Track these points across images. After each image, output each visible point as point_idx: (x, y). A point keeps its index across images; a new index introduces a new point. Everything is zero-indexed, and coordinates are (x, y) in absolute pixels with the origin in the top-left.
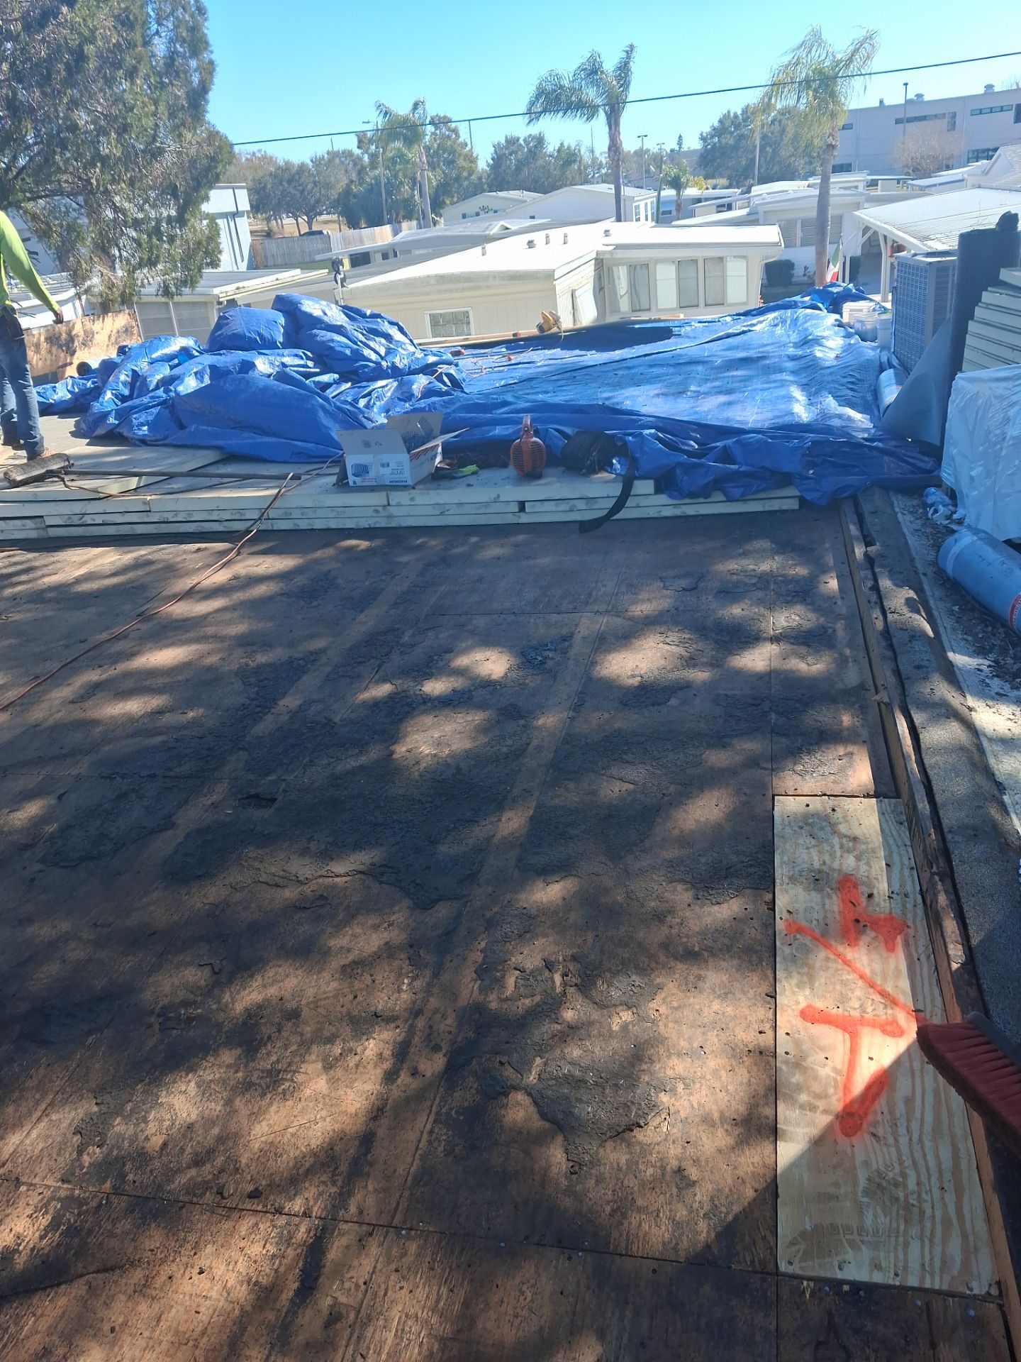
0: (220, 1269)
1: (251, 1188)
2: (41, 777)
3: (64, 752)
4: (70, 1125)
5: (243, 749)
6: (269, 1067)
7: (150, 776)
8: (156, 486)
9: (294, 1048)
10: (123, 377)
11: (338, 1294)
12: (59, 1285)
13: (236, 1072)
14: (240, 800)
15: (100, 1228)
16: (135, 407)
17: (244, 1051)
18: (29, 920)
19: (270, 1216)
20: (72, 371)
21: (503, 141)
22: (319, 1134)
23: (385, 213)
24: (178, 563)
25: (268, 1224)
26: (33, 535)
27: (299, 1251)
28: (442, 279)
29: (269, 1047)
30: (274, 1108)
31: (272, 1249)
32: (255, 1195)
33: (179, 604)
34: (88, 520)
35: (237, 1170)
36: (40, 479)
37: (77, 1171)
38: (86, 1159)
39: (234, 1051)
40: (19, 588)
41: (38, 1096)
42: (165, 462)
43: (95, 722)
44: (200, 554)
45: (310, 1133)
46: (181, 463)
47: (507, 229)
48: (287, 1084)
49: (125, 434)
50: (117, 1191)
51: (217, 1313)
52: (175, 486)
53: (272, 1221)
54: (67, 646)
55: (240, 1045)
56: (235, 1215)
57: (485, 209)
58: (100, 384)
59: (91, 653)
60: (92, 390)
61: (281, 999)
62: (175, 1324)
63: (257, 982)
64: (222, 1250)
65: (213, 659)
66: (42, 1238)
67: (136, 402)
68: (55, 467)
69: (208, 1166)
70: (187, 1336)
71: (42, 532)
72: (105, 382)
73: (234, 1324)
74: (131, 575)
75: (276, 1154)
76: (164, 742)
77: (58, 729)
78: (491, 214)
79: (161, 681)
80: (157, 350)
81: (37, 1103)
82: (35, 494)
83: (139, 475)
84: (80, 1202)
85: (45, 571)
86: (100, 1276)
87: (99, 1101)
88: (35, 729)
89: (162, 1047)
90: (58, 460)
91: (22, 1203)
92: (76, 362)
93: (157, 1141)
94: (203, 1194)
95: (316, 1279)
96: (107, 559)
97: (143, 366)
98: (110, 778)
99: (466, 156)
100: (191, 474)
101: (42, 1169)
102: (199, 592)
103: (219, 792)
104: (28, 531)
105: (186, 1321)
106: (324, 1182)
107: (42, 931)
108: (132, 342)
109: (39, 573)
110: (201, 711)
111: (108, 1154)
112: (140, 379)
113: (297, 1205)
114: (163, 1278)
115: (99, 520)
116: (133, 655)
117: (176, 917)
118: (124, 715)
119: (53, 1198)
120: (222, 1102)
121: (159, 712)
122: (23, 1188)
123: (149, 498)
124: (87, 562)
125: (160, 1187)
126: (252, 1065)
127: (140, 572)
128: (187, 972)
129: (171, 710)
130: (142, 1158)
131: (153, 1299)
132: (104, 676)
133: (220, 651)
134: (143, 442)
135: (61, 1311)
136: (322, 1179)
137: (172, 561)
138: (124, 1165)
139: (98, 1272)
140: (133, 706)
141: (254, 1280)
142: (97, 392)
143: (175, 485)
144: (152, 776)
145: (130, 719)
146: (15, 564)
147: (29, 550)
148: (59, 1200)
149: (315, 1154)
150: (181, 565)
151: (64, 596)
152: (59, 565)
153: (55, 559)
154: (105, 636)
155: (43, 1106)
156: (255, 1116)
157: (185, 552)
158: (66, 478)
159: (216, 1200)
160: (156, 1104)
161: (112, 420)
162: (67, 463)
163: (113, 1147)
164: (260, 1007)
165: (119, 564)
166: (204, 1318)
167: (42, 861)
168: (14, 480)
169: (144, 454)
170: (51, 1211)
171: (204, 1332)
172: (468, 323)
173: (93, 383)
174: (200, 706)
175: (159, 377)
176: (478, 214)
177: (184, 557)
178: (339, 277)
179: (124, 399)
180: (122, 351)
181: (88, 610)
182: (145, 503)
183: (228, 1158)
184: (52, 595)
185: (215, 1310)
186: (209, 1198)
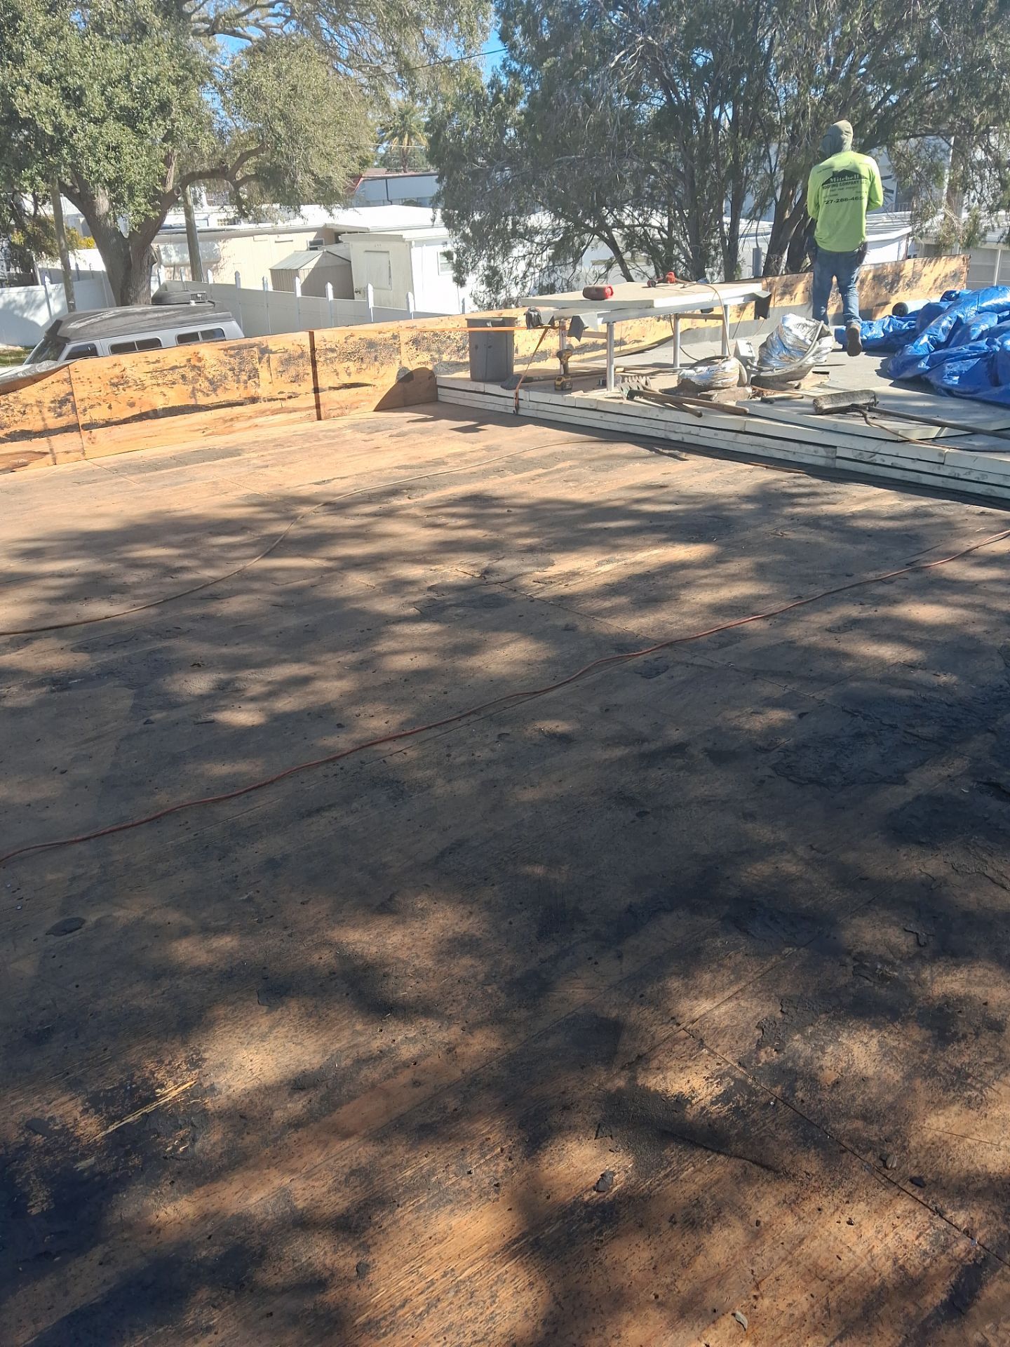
0: (869, 1232)
1: (915, 1173)
2: (787, 691)
3: (813, 674)
4: (755, 1018)
5: (992, 732)
6: (958, 1065)
7: (891, 726)
8: (956, 440)
9: (990, 1060)
10: (945, 323)
11: (990, 1337)
12: (719, 1153)
13: (923, 1052)
14: (979, 783)
15: (764, 1125)
16: (951, 356)
17: (934, 1036)
18: (749, 816)
19: (930, 1213)
20: (888, 310)
22: (1000, 1162)
24: (959, 522)
25: (926, 1219)
26: (821, 462)
27: (954, 1264)
29: (963, 1045)
30: (955, 1108)
31: (926, 1246)
32: (917, 1182)
33: (951, 563)
34: (878, 459)
35: (905, 1148)
36: (843, 411)
37: (754, 1062)
38: (763, 1056)
39: (923, 1030)
40: (798, 510)
41: (732, 977)
42: (971, 417)
43: (847, 656)
44: (983, 518)
45: (990, 1155)
46: (990, 421)
48: (975, 1093)
49: (932, 381)
50: (785, 1100)
51: (857, 1270)
52: (976, 444)
53: (931, 1218)
54: (833, 576)
55: (929, 1027)
56: (895, 1191)
58: (918, 327)
59: (856, 589)
60: (906, 332)
61: (986, 1004)
62: (815, 1255)
63: (962, 974)
64: (875, 1216)
65: (979, 629)
66: (712, 1103)
67: (954, 350)
68: (861, 402)
69: (876, 1127)
70: (824, 1273)
71: (830, 462)
72: (924, 326)
73: (872, 1292)
74: (907, 523)
75: (948, 1156)
76: (911, 697)
77: (810, 652)
79: (920, 636)
80: (991, 298)
81: (731, 983)
82: (836, 424)
83: (942, 425)
84: (752, 1092)
85: (825, 499)
86: (756, 1168)
87: (784, 1010)
88: (790, 645)
89: (851, 990)
90: (865, 395)
91: (702, 1063)
92: (894, 301)
93: (830, 1076)
94: (866, 1151)
95: (968, 1305)
96: (887, 501)
97: (969, 313)
98: (853, 714)
100: (997, 434)
101: (724, 1042)
102: (974, 556)
103: (958, 766)
104: (816, 458)
105: (827, 1259)
106: (994, 1213)
107: (762, 832)
108: (960, 288)
109: (819, 500)
110: (954, 678)
111: (785, 1062)
112: (962, 328)
113: (961, 1218)
114: (813, 1206)
115: (888, 461)
116: (895, 602)
117: (890, 873)
118: (876, 658)
119: (727, 1074)
120: (901, 1074)
121: (911, 666)
122: (705, 1051)
123: (947, 450)
124: (867, 499)
125: (825, 1120)
126: (940, 1054)
127: (917, 522)
128: (890, 931)
129: (923, 666)
130: (813, 1080)
131: (800, 1219)
132: (864, 615)
133: (985, 623)
134: (949, 392)
135: (717, 1177)
136: (993, 1208)
137: (952, 519)
138: (796, 1080)
139: (755, 1163)
140: (888, 652)
141: (901, 1262)
142: (913, 335)
143: (977, 442)
144: (893, 727)
145: (881, 662)
146: (800, 486)
147: (814, 476)
148: (733, 1078)
149: (990, 1180)
150: (959, 526)
151: (839, 525)
152: (839, 497)
153: (837, 489)
154: (871, 575)
155: (735, 989)
156: (937, 1105)
157: (968, 513)
158: (869, 415)
159: (878, 1165)
160: (835, 1040)
161: (923, 365)
162: (872, 400)
163: (789, 1058)
164: (960, 1000)
165: (897, 509)
166: (844, 1267)
167: (774, 768)
168: (821, 408)
169: (950, 404)
170: (725, 1084)
171: (841, 1280)
173: (909, 325)
174: (955, 674)
175: (984, 327)
177: (966, 517)
179: (938, 345)
180: (947, 296)
181: (859, 547)
182: (941, 454)
183: (898, 1131)
184: (828, 523)
185: (856, 1266)
186: (871, 1157)
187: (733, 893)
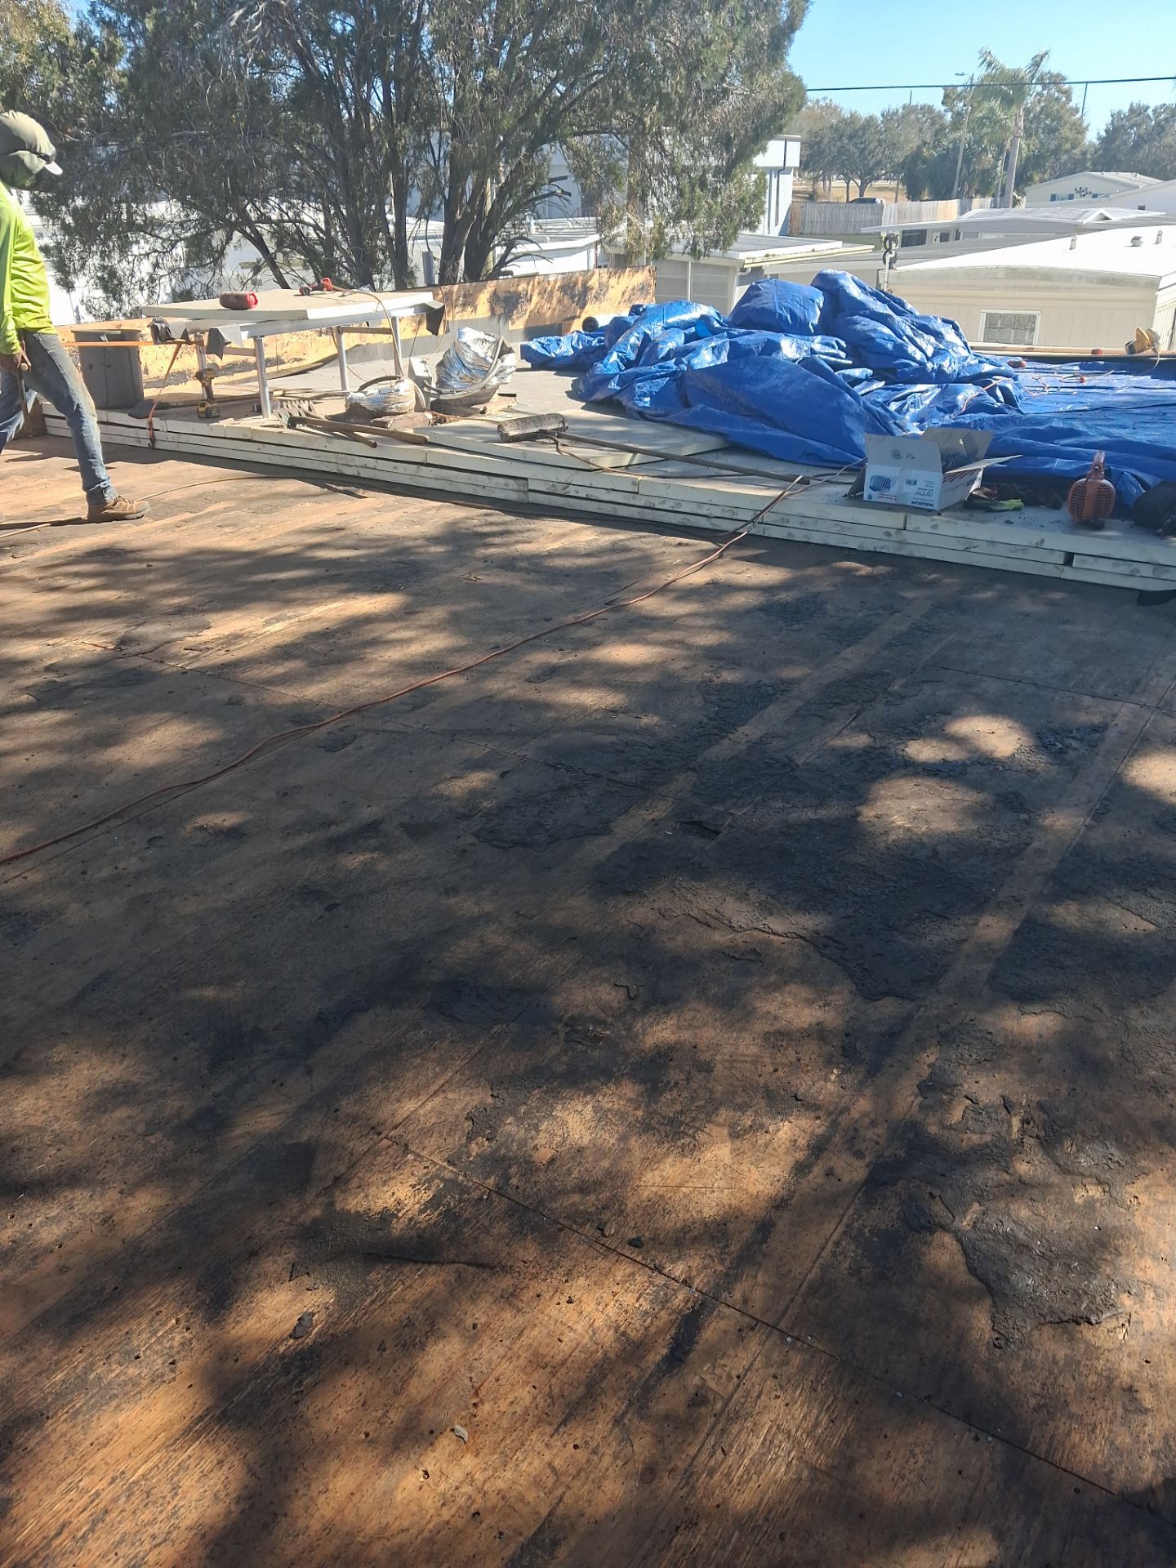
0: (589, 1306)
1: (633, 1235)
2: (487, 750)
3: (513, 729)
4: (464, 1109)
5: (693, 770)
6: (671, 1115)
7: (594, 775)
8: (649, 467)
9: (701, 1103)
10: (633, 340)
11: (707, 1377)
12: (430, 1263)
13: (636, 1109)
14: (682, 823)
15: (478, 1221)
16: (641, 375)
17: (647, 1090)
18: (452, 891)
19: (649, 1272)
20: (577, 325)
21: (1126, 110)
22: (714, 1204)
23: (956, 184)
24: (656, 555)
25: (646, 1278)
26: (513, 496)
27: (673, 1317)
28: (1013, 273)
29: (675, 1093)
30: (670, 1160)
31: (646, 1306)
32: (636, 1243)
33: (651, 599)
34: (572, 491)
35: (622, 1211)
36: (531, 438)
37: (464, 1157)
38: (474, 1149)
39: (637, 1087)
40: (492, 551)
41: (437, 1069)
42: (663, 442)
43: (548, 706)
44: (681, 549)
45: (705, 1200)
46: (679, 446)
47: (1107, 218)
48: (688, 1140)
49: (624, 403)
50: (499, 1191)
51: (579, 1348)
52: (669, 470)
53: (650, 1277)
54: (531, 621)
55: (643, 1081)
56: (613, 1257)
57: (1082, 192)
58: (606, 343)
59: (554, 634)
60: (596, 348)
61: (695, 1047)
62: (535, 1344)
63: (671, 1022)
64: (595, 1288)
65: (678, 666)
66: (421, 1212)
67: (644, 369)
68: (549, 428)
69: (592, 1198)
70: (546, 1360)
71: (522, 496)
72: (612, 343)
73: (595, 1366)
74: (605, 558)
75: (664, 1210)
76: (613, 743)
77: (511, 705)
78: (1088, 198)
79: (620, 678)
80: (675, 314)
81: (436, 1076)
82: (524, 453)
83: (634, 451)
84: (464, 1190)
85: (519, 537)
86: (471, 1269)
87: (495, 1094)
88: (489, 701)
89: (564, 1058)
90: (553, 420)
91: (407, 1171)
92: (584, 316)
93: (545, 1154)
94: (583, 1225)
95: (687, 1353)
96: (586, 537)
97: (656, 329)
98: (555, 767)
99: (1074, 124)
100: (688, 459)
101: (432, 1142)
102: (672, 591)
103: (660, 810)
104: (508, 491)
105: (548, 1345)
106: (710, 1256)
107: (466, 905)
108: (648, 302)
109: (513, 538)
110: (656, 719)
111: (496, 1150)
112: (651, 345)
113: (679, 1269)
114: (532, 1294)
115: (583, 493)
116: (594, 645)
117: (598, 928)
118: (577, 705)
119: (437, 1176)
120: (616, 1136)
121: (614, 711)
122: (410, 1157)
123: (640, 478)
124: (564, 535)
125: (541, 1202)
126: (654, 1107)
127: (616, 557)
128: (602, 988)
129: (626, 711)
130: (529, 1167)
131: (519, 1310)
132: (564, 661)
133: (685, 658)
134: (642, 416)
135: (428, 1289)
136: (709, 1252)
137: (649, 552)
138: (510, 1166)
139: (469, 1264)
140: (590, 698)
141: (622, 1329)
142: (602, 353)
143: (671, 469)
144: (597, 776)
145: (583, 709)
146: (492, 524)
147: (507, 512)
148: (443, 1180)
149: (706, 1224)
150: (657, 559)
151: (536, 566)
152: (534, 534)
153: (532, 526)
154: (571, 618)
155: (442, 1082)
156: (651, 1162)
157: (665, 544)
158: (561, 441)
159: (596, 1235)
160: (550, 1115)
161: (613, 385)
162: (561, 425)
163: (502, 1145)
164: (672, 1048)
165: (594, 544)
166: (566, 1348)
167: (477, 835)
168: (507, 435)
169: (643, 428)
170: (434, 1188)
171: (563, 1363)
172: (1033, 330)
173: (599, 342)
174: (656, 714)
175: (672, 345)
176: (1071, 197)
177: (663, 549)
178: (889, 256)
179: (628, 364)
180: (635, 310)
181: (556, 588)
182: (634, 483)
183: (614, 1196)
184: (524, 564)
185: (578, 1345)
186: (589, 1229)
187: (437, 976)
